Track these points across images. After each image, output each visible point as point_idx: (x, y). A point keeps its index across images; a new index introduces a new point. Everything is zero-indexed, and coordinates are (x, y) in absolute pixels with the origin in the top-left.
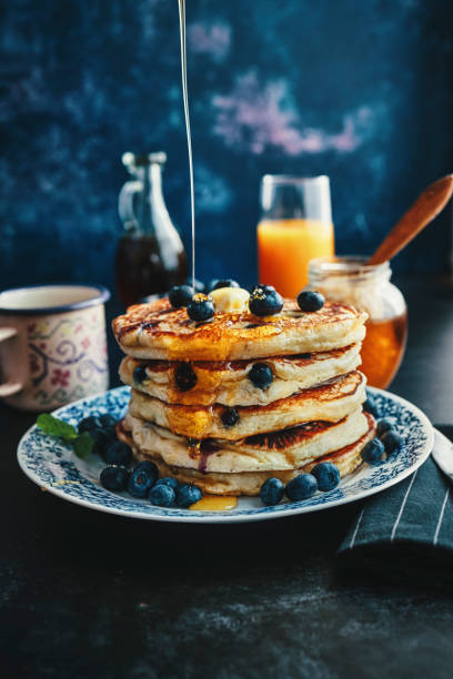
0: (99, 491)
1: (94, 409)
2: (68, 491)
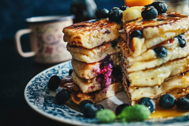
0: (73, 112)
1: (64, 69)
2: (55, 114)
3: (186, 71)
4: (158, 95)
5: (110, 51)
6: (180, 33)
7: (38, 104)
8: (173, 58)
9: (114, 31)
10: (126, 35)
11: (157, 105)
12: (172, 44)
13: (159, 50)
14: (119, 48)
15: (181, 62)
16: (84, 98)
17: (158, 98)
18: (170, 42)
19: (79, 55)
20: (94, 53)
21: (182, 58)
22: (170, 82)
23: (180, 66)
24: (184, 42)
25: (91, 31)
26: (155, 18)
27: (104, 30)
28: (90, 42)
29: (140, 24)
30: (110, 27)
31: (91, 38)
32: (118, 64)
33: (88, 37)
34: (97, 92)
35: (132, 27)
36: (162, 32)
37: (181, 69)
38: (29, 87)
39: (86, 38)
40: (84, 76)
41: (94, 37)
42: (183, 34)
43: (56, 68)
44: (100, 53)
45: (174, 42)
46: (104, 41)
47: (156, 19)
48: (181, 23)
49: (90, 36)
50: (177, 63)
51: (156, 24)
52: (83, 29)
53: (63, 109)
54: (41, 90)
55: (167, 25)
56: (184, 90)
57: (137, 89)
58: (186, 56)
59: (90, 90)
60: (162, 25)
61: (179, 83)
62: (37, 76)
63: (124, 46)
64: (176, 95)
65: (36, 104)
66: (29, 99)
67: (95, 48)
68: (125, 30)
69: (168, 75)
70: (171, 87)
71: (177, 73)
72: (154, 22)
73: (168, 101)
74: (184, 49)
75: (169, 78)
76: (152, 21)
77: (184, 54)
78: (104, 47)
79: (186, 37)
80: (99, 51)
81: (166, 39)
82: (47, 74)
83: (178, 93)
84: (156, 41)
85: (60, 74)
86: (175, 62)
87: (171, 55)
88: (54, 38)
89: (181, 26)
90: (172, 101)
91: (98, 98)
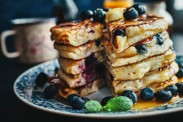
0: (62, 105)
2: (45, 107)
3: (164, 66)
4: (139, 89)
5: (94, 49)
6: (158, 32)
7: (28, 98)
8: (152, 55)
9: (98, 31)
10: (109, 34)
11: (138, 98)
12: (151, 41)
13: (140, 47)
14: (103, 46)
15: (160, 58)
16: (71, 92)
17: (139, 91)
18: (150, 40)
19: (66, 52)
20: (80, 50)
21: (160, 55)
22: (150, 77)
23: (158, 62)
24: (161, 40)
25: (77, 30)
26: (136, 18)
27: (89, 29)
28: (77, 40)
29: (122, 23)
31: (77, 37)
32: (101, 61)
33: (75, 36)
34: (83, 87)
35: (115, 26)
36: (142, 31)
37: (160, 65)
38: (17, 83)
39: (73, 36)
40: (71, 72)
41: (80, 35)
42: (161, 33)
44: (85, 51)
45: (153, 40)
46: (89, 39)
47: (136, 20)
48: (159, 23)
49: (76, 34)
50: (156, 59)
51: (136, 23)
52: (70, 28)
53: (52, 102)
55: (147, 24)
56: (162, 84)
57: (120, 83)
58: (164, 53)
59: (77, 85)
60: (142, 24)
61: (158, 77)
63: (108, 44)
64: (155, 89)
65: (26, 98)
66: (19, 94)
67: (81, 46)
68: (109, 30)
69: (148, 70)
70: (150, 81)
71: (156, 68)
72: (135, 22)
73: (148, 94)
74: (162, 47)
75: (149, 73)
76: (133, 21)
77: (162, 51)
78: (89, 45)
79: (163, 36)
80: (85, 48)
81: (146, 37)
83: (157, 87)
84: (137, 39)
86: (154, 58)
87: (151, 52)
89: (159, 26)
90: (152, 93)
91: (84, 93)
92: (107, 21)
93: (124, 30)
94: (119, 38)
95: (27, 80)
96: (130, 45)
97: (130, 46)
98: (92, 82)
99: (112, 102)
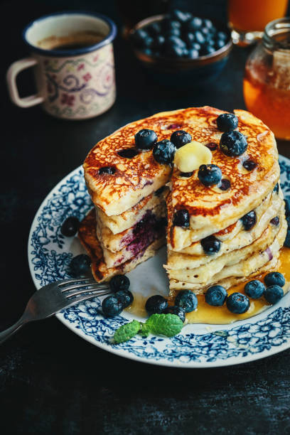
5: (150, 205)
6: (247, 213)
9: (159, 179)
12: (230, 234)
13: (210, 245)
16: (109, 273)
20: (125, 218)
25: (122, 193)
26: (217, 183)
27: (143, 181)
30: (154, 176)
32: (164, 216)
34: (129, 261)
35: (181, 197)
38: (34, 233)
40: (109, 248)
43: (76, 175)
44: (134, 216)
45: (235, 230)
46: (141, 198)
47: (218, 186)
50: (234, 255)
52: (111, 182)
54: (52, 239)
58: (251, 243)
62: (45, 203)
66: (34, 269)
67: (127, 211)
78: (142, 204)
80: (133, 213)
81: (222, 229)
82: (61, 193)
85: (82, 191)
87: (227, 248)
88: (78, 82)
91: (130, 267)
92: (175, 165)
93: (189, 217)
94: (178, 231)
95: (49, 220)
96: (194, 241)
97: (193, 243)
98: (144, 250)
99: (155, 321)
